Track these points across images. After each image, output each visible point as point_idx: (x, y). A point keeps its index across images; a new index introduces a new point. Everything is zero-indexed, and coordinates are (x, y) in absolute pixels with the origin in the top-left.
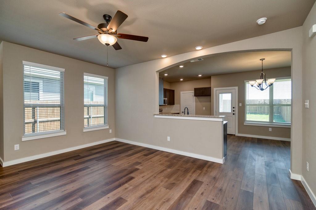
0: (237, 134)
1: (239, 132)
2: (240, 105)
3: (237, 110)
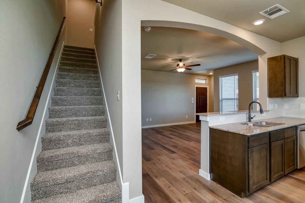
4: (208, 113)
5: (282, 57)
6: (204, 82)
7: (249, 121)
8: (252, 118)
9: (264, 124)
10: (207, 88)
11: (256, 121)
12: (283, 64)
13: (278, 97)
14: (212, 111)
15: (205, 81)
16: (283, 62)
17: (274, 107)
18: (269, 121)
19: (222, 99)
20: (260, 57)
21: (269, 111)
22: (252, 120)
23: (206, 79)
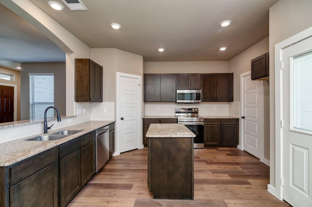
4: (15, 122)
5: (88, 60)
6: (8, 78)
7: (45, 133)
8: (49, 128)
9: (66, 133)
10: (13, 88)
11: (55, 131)
12: (88, 68)
13: (83, 101)
14: (19, 119)
15: (10, 78)
16: (88, 65)
17: (82, 111)
18: (72, 129)
19: (34, 104)
20: (68, 56)
21: (75, 116)
22: (48, 130)
23: (12, 75)
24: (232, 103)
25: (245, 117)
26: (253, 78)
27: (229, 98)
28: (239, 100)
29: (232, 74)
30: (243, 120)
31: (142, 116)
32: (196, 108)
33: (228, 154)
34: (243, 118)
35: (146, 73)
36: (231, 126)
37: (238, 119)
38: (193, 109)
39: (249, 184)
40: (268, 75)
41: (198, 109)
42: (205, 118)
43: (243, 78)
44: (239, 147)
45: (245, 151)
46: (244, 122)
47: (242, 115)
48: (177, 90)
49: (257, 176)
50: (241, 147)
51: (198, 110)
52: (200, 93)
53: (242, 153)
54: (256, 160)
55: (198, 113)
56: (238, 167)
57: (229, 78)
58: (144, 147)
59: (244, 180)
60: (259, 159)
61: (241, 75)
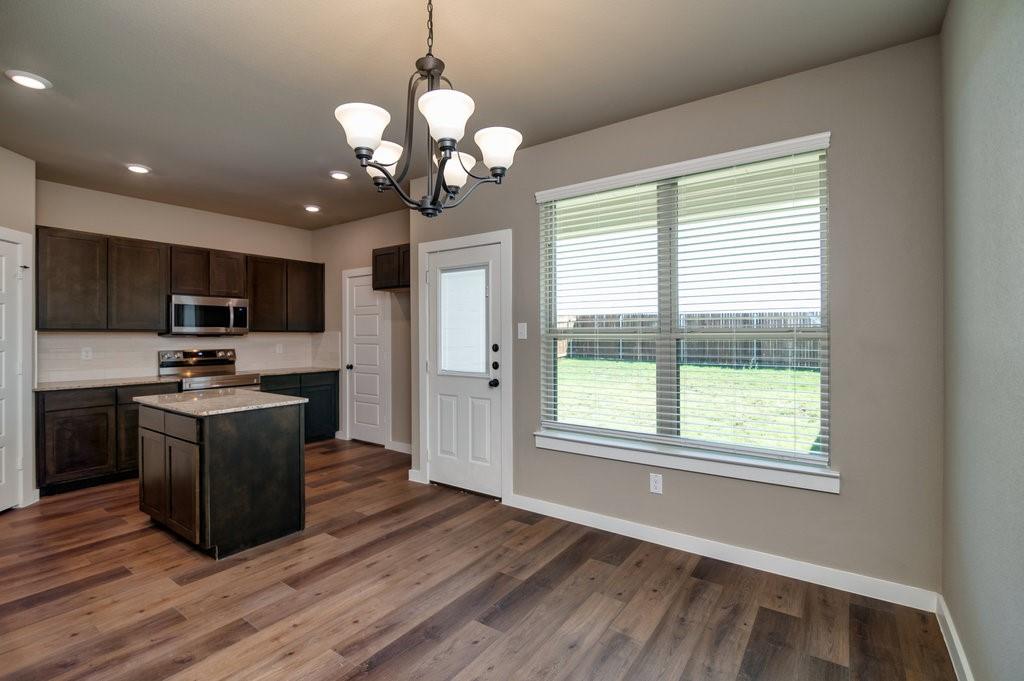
0: (512, 500)
1: (518, 489)
2: (523, 329)
3: (506, 357)
24: (320, 334)
25: (355, 365)
26: (376, 287)
27: (315, 323)
28: (340, 327)
29: (321, 267)
30: (348, 371)
31: (33, 385)
32: (228, 351)
33: (324, 453)
34: (350, 367)
35: (42, 223)
36: (321, 388)
37: (336, 374)
38: (220, 354)
39: (381, 481)
40: (409, 286)
41: (233, 351)
42: (262, 374)
43: (348, 280)
44: (339, 435)
45: (354, 441)
46: (351, 377)
47: (348, 363)
48: (174, 297)
49: (388, 468)
50: (345, 434)
51: (234, 356)
52: (245, 309)
53: (348, 445)
54: (379, 450)
55: (233, 362)
56: (353, 466)
57: (313, 275)
58: (41, 496)
59: (370, 479)
60: (383, 446)
61: (344, 272)
